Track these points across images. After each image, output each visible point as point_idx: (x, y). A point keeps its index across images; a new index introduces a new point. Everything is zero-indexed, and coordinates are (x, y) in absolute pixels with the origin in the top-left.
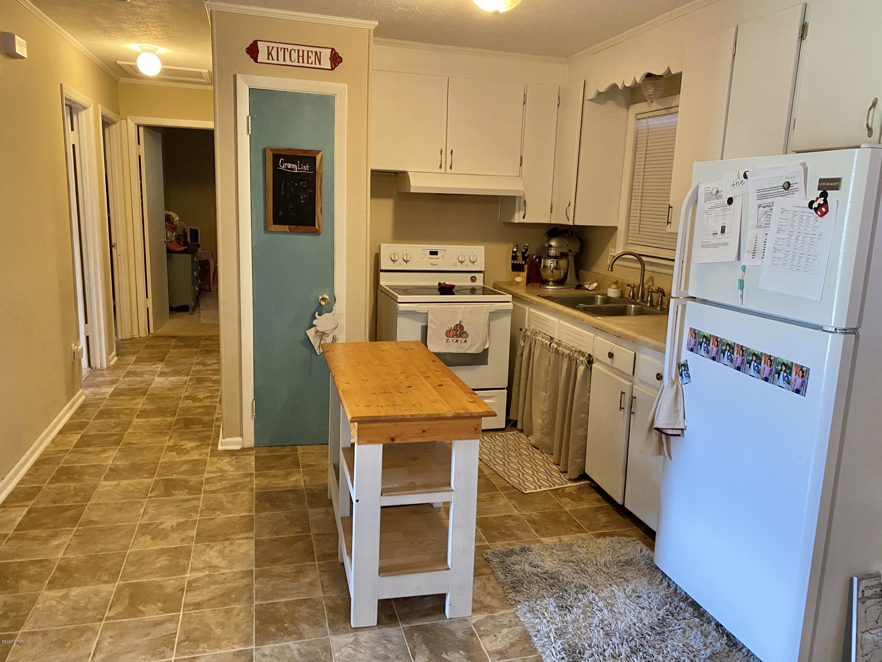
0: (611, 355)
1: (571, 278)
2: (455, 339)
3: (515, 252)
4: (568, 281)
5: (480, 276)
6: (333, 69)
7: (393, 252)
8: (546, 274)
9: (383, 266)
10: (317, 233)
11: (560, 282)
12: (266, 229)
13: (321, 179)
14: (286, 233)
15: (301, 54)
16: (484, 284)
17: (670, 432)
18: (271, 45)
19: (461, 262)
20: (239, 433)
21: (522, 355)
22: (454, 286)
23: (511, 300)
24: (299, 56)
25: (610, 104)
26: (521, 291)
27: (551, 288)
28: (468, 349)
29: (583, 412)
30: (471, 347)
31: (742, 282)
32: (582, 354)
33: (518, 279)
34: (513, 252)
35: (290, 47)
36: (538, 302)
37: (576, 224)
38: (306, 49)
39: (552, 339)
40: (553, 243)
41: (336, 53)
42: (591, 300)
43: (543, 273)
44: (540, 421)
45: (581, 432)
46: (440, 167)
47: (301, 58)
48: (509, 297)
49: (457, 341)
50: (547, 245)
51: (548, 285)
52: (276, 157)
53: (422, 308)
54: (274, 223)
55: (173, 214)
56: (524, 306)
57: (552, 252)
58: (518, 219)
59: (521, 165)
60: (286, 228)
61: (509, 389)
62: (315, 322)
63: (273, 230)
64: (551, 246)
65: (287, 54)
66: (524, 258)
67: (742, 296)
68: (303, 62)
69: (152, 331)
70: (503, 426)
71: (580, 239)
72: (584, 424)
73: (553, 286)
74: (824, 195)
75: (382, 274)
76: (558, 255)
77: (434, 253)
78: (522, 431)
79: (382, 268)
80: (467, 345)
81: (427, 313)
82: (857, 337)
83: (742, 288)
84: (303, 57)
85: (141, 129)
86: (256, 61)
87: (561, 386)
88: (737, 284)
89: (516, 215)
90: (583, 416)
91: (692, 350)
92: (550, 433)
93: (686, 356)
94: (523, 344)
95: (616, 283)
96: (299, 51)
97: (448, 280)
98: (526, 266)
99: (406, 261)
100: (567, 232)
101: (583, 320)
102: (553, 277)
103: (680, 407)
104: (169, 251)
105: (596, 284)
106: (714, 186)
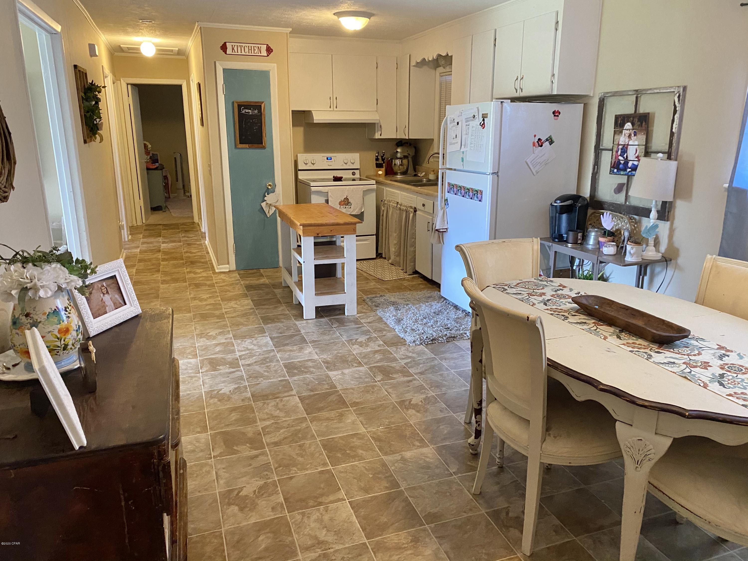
0: (424, 205)
1: (411, 171)
2: (344, 206)
3: (377, 156)
5: (357, 172)
6: (268, 56)
7: (305, 159)
8: (396, 169)
10: (264, 148)
11: (404, 173)
12: (236, 147)
13: (265, 117)
14: (246, 148)
15: (250, 49)
16: (360, 176)
17: (441, 230)
18: (233, 44)
19: (346, 164)
20: (227, 262)
21: (383, 215)
22: (342, 177)
23: (375, 183)
24: (249, 50)
25: (426, 68)
26: (381, 179)
27: (399, 177)
28: (352, 212)
29: (413, 238)
30: (354, 210)
31: (463, 158)
32: (411, 207)
33: (380, 172)
34: (376, 156)
35: (244, 45)
36: (390, 184)
37: (410, 138)
38: (253, 45)
39: (398, 203)
40: (399, 150)
41: (269, 47)
42: (421, 181)
43: (394, 168)
44: (394, 250)
45: (412, 249)
46: (330, 107)
47: (250, 51)
48: (374, 182)
49: (346, 208)
50: (395, 151)
51: (398, 175)
52: (240, 106)
53: (324, 189)
54: (240, 143)
55: (147, 143)
56: (383, 187)
57: (399, 155)
58: (377, 136)
59: (377, 104)
60: (246, 146)
61: (377, 235)
62: (265, 198)
63: (239, 147)
64: (397, 152)
65: (243, 49)
66: (383, 160)
67: (463, 165)
68: (251, 53)
69: (144, 221)
70: (375, 257)
71: (415, 148)
72: (414, 245)
73: (400, 175)
74: (484, 120)
75: (299, 172)
76: (402, 157)
77: (329, 159)
78: (385, 258)
79: (300, 168)
80: (351, 210)
81: (328, 192)
82: (498, 176)
83: (463, 161)
84: (251, 50)
85: (129, 86)
86: (226, 53)
87: (403, 226)
88: (461, 159)
89: (376, 134)
90: (413, 240)
91: (448, 192)
92: (399, 255)
93: (447, 195)
94: (383, 209)
95: (433, 171)
96: (249, 46)
97: (338, 174)
98: (384, 164)
99: (313, 164)
100: (407, 143)
101: (411, 189)
102: (400, 170)
103: (445, 219)
104: (148, 169)
105: (424, 173)
106: (453, 116)
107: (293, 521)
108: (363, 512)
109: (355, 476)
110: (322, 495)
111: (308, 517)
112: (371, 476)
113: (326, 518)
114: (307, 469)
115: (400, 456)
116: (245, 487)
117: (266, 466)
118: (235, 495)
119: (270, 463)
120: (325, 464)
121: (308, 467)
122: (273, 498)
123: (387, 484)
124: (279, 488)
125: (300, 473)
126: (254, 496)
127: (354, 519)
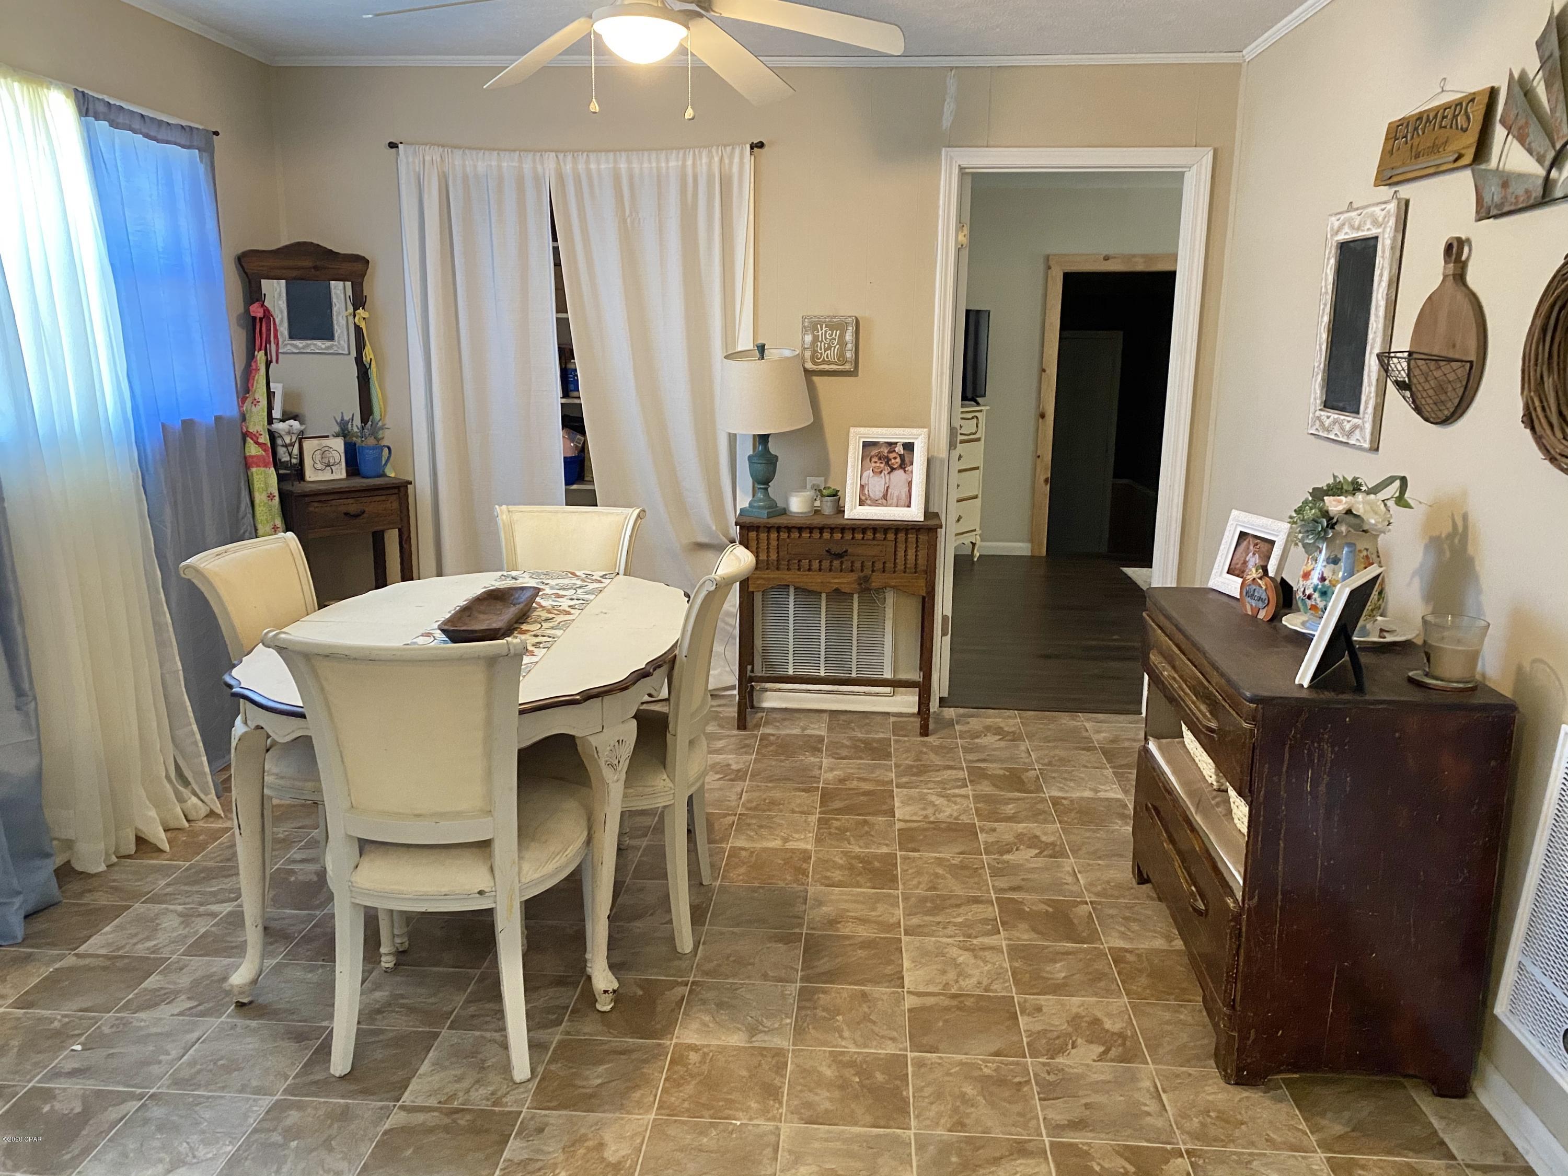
107: (1007, 984)
108: (889, 970)
109: (869, 1024)
110: (947, 1009)
111: (979, 983)
112: (840, 1018)
113: (951, 975)
114: (961, 1064)
115: (754, 1039)
116: (1094, 1061)
117: (1049, 1092)
118: (1114, 1049)
119: (1040, 1099)
120: (919, 1064)
121: (958, 1068)
122: (1039, 1027)
123: (819, 998)
124: (1025, 1039)
125: (977, 1059)
126: (1074, 1038)
127: (906, 964)
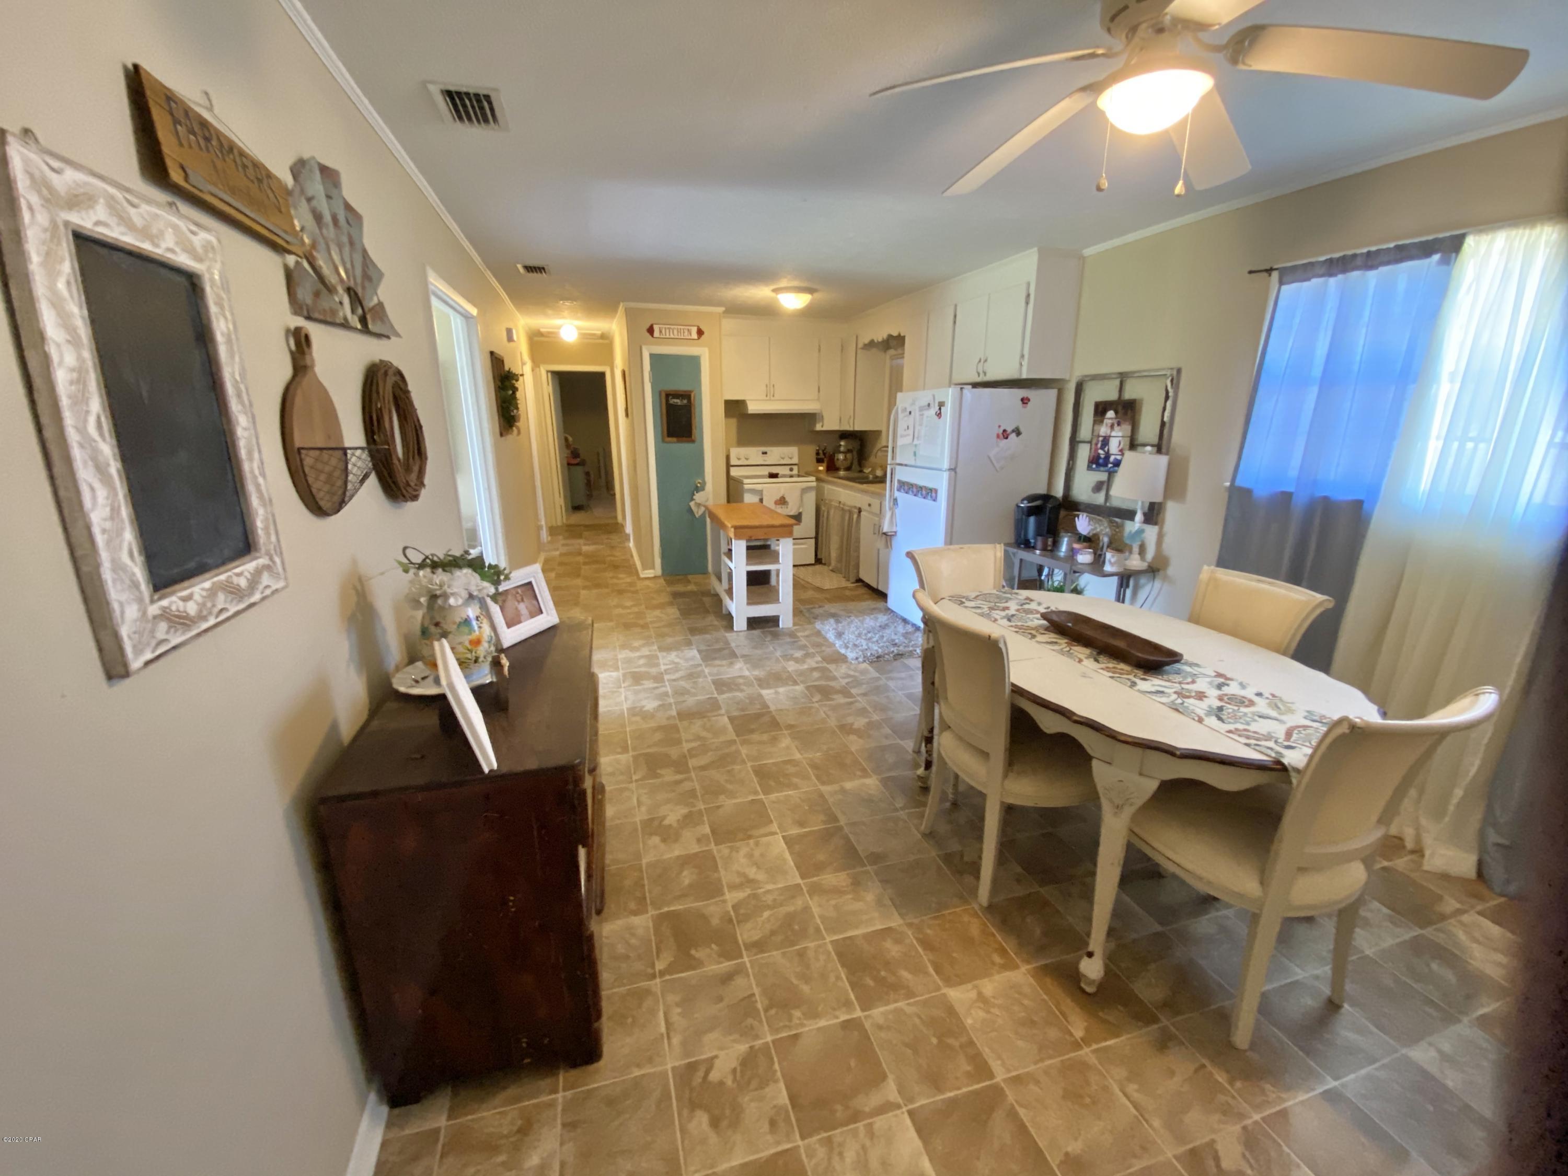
0: (870, 505)
1: (855, 466)
2: (780, 506)
3: (818, 450)
4: (853, 467)
5: (795, 468)
6: (698, 339)
7: (738, 453)
8: (838, 464)
9: (733, 462)
10: (693, 441)
11: (848, 469)
12: (663, 441)
13: (694, 408)
14: (674, 443)
16: (799, 472)
17: (889, 534)
18: (661, 326)
19: (782, 459)
20: (652, 566)
21: (823, 516)
22: (778, 474)
23: (815, 480)
24: (678, 332)
25: (874, 350)
26: (823, 476)
27: (842, 473)
28: (789, 512)
29: (857, 542)
30: (791, 510)
31: (915, 453)
32: (855, 507)
33: (821, 468)
35: (672, 327)
36: (832, 481)
37: (855, 429)
38: (682, 327)
39: (840, 502)
40: (842, 443)
41: (700, 329)
42: (867, 478)
43: (836, 463)
44: (835, 555)
46: (767, 396)
48: (813, 479)
49: (782, 507)
50: (838, 445)
51: (840, 471)
52: (668, 395)
53: (759, 487)
54: (668, 437)
56: (824, 485)
57: (842, 449)
58: (818, 427)
59: (819, 392)
60: (675, 439)
61: (816, 538)
62: (694, 497)
63: (667, 441)
64: (841, 445)
65: (671, 332)
66: (824, 454)
67: (915, 460)
68: (681, 336)
69: (565, 522)
70: (813, 562)
71: (861, 440)
72: (857, 549)
73: (843, 471)
74: (940, 409)
75: (731, 468)
76: (846, 451)
77: (765, 453)
78: (825, 564)
79: (732, 464)
80: (788, 510)
81: (762, 490)
82: (956, 472)
83: (915, 455)
84: (681, 332)
85: (549, 374)
86: (653, 336)
87: (846, 528)
88: (912, 454)
89: (817, 425)
90: (857, 544)
91: (898, 491)
92: (840, 561)
93: (897, 494)
94: (824, 508)
95: (881, 466)
96: (678, 329)
97: (774, 470)
98: (825, 459)
99: (747, 459)
100: (852, 435)
101: (855, 487)
102: (843, 465)
103: (894, 521)
105: (870, 469)
106: (904, 405)
107: (720, 855)
108: (797, 847)
109: (789, 808)
110: (752, 827)
111: (737, 852)
112: (807, 808)
113: (757, 853)
114: (736, 798)
115: (840, 787)
116: (668, 815)
118: (657, 824)
119: (696, 789)
120: (756, 793)
121: (737, 795)
122: (699, 828)
123: (825, 817)
124: (705, 818)
125: (728, 802)
126: (678, 826)
127: (787, 855)
